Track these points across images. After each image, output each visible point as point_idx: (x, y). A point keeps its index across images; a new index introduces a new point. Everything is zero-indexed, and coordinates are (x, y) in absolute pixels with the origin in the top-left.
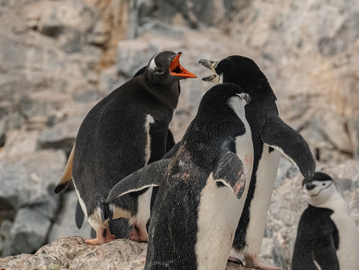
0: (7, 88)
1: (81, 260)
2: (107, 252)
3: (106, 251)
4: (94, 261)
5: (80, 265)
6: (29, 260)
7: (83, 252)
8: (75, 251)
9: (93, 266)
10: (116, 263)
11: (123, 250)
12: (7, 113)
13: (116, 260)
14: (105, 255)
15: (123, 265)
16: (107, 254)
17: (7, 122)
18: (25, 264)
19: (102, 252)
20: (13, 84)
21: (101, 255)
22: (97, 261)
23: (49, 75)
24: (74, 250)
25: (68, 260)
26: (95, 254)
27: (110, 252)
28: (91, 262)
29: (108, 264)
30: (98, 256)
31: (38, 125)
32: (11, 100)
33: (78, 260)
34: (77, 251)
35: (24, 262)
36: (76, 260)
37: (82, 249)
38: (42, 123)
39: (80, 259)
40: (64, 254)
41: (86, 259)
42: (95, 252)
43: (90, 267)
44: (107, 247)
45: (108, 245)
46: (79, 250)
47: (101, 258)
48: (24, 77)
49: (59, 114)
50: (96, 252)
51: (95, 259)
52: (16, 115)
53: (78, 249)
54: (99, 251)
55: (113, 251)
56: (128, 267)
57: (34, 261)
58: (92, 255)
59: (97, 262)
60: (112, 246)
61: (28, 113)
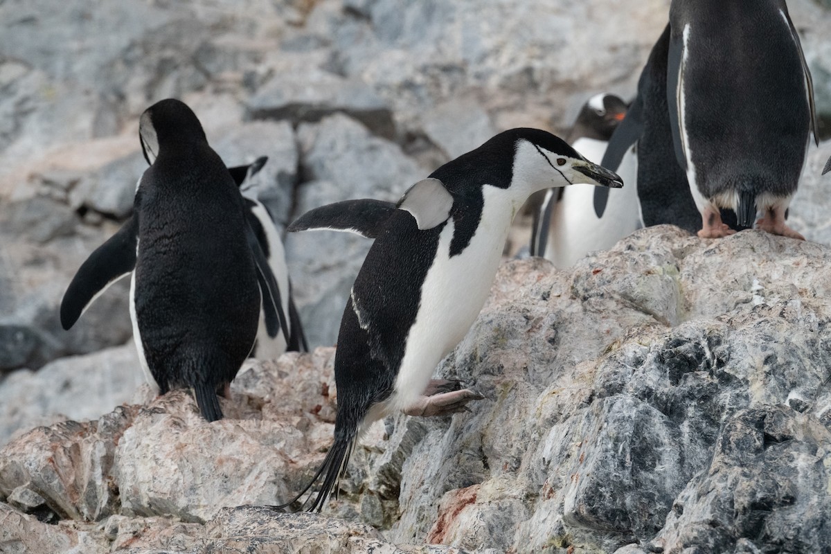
0: (171, 30)
1: (696, 260)
2: (734, 248)
3: (732, 247)
4: (715, 261)
5: (696, 267)
6: (635, 257)
7: (694, 248)
8: (682, 246)
9: (716, 269)
10: (755, 264)
11: (757, 246)
12: (176, 67)
13: (754, 260)
14: (731, 253)
15: (767, 266)
16: (734, 251)
17: (178, 81)
18: (628, 263)
19: (726, 249)
20: (179, 24)
21: (726, 253)
22: (721, 261)
23: (228, 12)
24: (680, 244)
25: (676, 259)
26: (717, 251)
27: (739, 249)
28: (711, 263)
29: (743, 265)
30: (722, 254)
31: (230, 85)
32: (177, 48)
33: (692, 259)
34: (685, 246)
35: (626, 260)
36: (688, 258)
37: (693, 243)
38: (236, 82)
39: (694, 258)
40: (669, 250)
41: (703, 258)
42: (716, 247)
43: (711, 270)
44: (734, 240)
45: (734, 237)
46: (689, 245)
47: (727, 257)
48: (193, 14)
49: (262, 69)
50: (718, 247)
51: (717, 259)
52: (190, 71)
53: (687, 244)
54: (722, 247)
55: (743, 248)
56: (778, 270)
57: (642, 259)
58: (712, 252)
59: (721, 263)
60: (741, 239)
61: (211, 67)
